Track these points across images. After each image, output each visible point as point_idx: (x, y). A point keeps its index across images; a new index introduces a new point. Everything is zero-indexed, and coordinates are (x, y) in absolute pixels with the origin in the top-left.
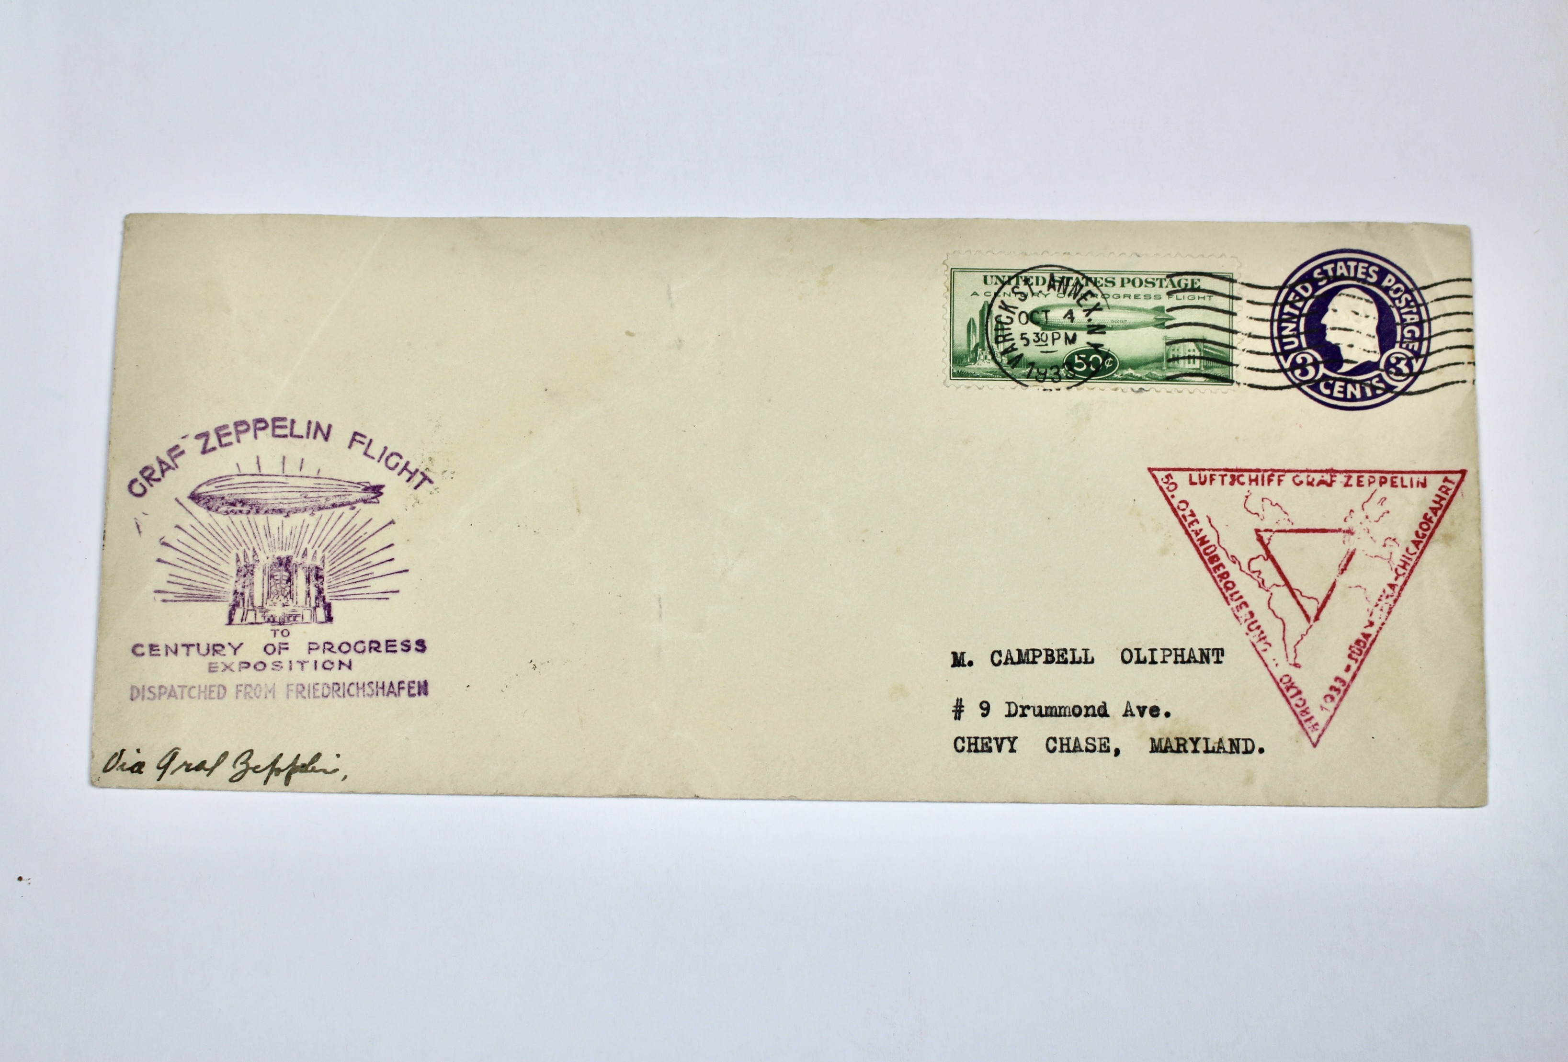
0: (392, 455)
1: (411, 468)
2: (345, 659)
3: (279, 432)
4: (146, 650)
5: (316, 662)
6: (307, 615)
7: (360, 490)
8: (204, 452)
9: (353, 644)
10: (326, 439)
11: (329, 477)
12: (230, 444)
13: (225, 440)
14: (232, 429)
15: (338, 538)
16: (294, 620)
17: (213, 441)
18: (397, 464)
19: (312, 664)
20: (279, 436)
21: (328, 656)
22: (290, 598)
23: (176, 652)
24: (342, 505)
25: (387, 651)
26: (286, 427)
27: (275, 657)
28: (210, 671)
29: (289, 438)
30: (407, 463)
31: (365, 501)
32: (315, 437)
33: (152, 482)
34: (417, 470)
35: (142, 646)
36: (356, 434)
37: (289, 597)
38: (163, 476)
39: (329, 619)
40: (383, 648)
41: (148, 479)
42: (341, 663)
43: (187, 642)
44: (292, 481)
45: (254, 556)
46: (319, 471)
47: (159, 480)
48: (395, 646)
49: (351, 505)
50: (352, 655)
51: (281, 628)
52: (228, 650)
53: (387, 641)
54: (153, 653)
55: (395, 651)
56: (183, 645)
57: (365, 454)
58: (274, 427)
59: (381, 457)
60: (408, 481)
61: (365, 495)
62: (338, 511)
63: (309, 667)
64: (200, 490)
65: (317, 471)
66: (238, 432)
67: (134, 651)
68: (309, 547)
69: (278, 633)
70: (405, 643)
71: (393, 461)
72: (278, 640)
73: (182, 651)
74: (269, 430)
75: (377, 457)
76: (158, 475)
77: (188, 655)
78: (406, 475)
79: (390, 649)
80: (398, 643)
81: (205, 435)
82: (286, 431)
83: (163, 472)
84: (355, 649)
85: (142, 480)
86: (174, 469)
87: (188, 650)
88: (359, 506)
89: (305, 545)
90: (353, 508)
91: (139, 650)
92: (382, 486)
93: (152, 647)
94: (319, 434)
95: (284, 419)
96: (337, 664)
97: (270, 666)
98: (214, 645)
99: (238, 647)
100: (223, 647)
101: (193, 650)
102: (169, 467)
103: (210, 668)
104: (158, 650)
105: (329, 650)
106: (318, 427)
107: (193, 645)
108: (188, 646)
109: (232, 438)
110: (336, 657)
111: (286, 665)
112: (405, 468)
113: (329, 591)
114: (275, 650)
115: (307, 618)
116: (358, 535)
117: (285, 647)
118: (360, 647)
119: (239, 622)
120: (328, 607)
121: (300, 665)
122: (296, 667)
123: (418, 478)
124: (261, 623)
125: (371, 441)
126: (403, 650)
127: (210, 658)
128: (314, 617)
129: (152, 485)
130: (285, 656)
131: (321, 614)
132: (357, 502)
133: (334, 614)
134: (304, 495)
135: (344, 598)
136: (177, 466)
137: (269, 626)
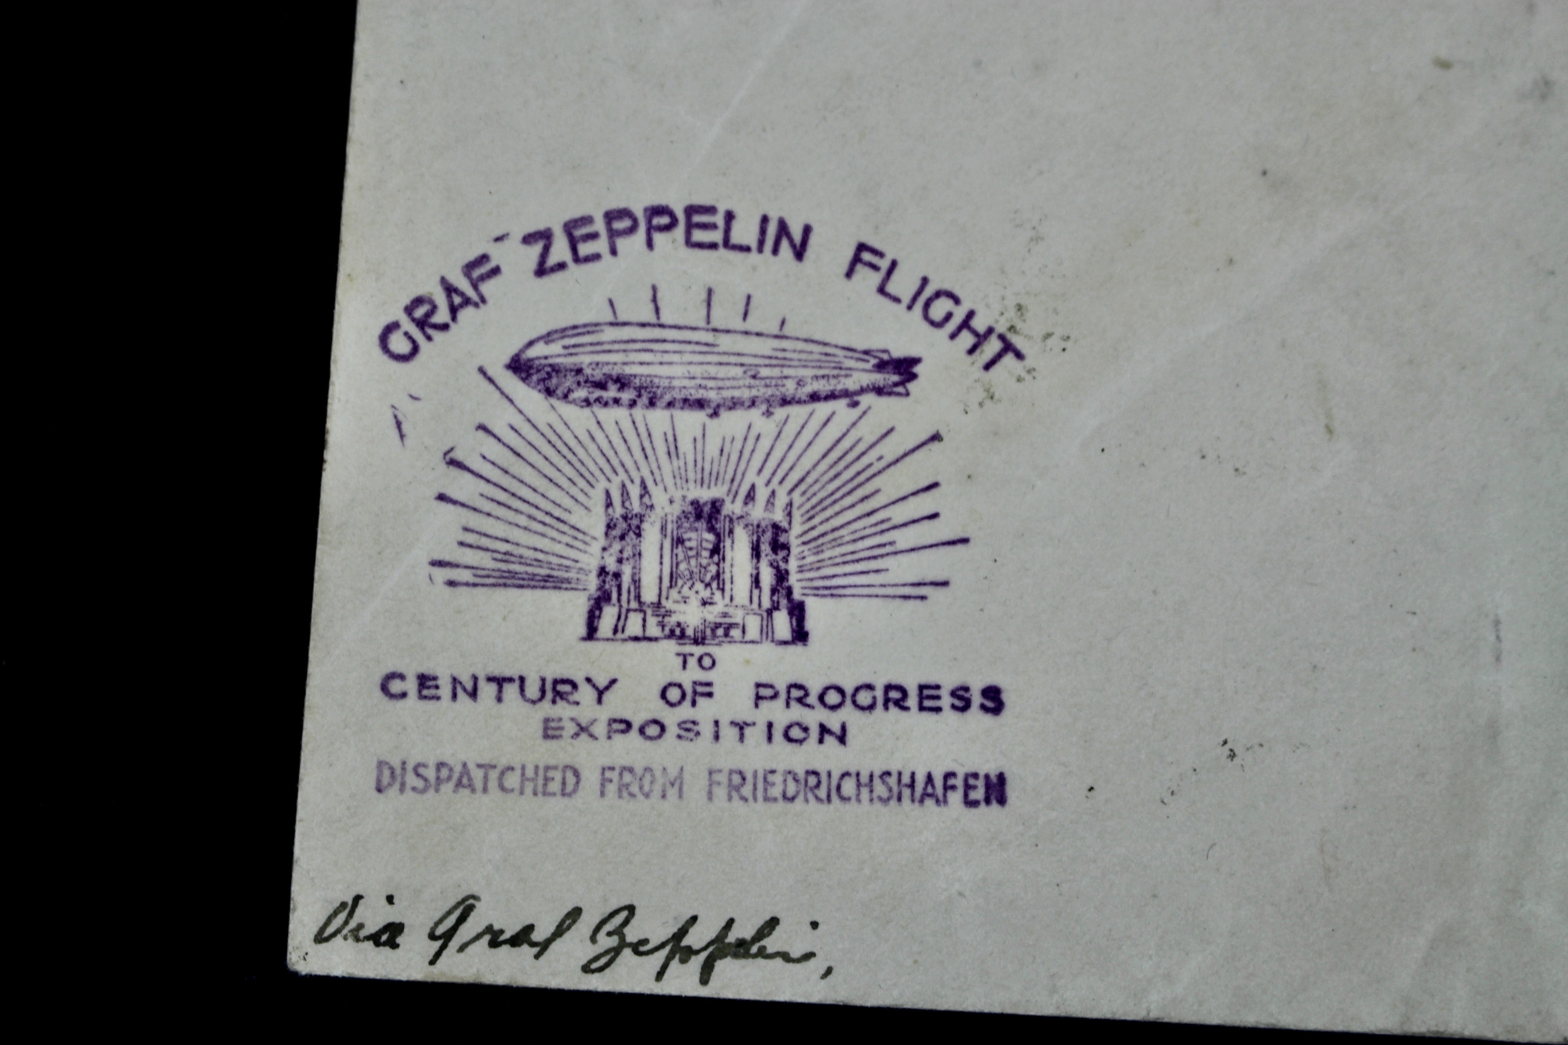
0: (938, 294)
1: (980, 324)
2: (834, 721)
3: (699, 236)
4: (411, 685)
5: (770, 725)
6: (753, 625)
7: (869, 366)
8: (541, 271)
9: (849, 691)
10: (799, 253)
11: (805, 336)
12: (596, 257)
13: (585, 249)
14: (599, 226)
15: (823, 466)
16: (726, 635)
17: (560, 251)
18: (949, 316)
19: (762, 728)
20: (700, 246)
21: (797, 713)
22: (718, 588)
23: (473, 694)
24: (832, 396)
25: (922, 708)
26: (714, 226)
27: (685, 711)
28: (546, 736)
29: (722, 251)
30: (971, 315)
31: (879, 391)
32: (775, 251)
33: (430, 331)
34: (990, 331)
35: (402, 677)
36: (862, 247)
37: (714, 585)
38: (454, 318)
39: (800, 635)
40: (912, 701)
41: (422, 324)
42: (824, 730)
43: (497, 672)
44: (725, 342)
45: (642, 497)
46: (783, 323)
47: (445, 327)
48: (938, 698)
49: (851, 397)
50: (848, 713)
51: (698, 650)
52: (586, 694)
53: (922, 688)
54: (425, 692)
55: (938, 710)
56: (490, 679)
57: (882, 290)
58: (690, 227)
59: (915, 299)
60: (971, 351)
61: (879, 378)
62: (823, 409)
63: (756, 735)
64: (532, 353)
65: (779, 322)
66: (613, 234)
67: (384, 688)
68: (760, 482)
69: (692, 662)
70: (961, 693)
71: (940, 308)
72: (690, 676)
73: (487, 691)
74: (680, 231)
75: (906, 299)
76: (442, 316)
77: (499, 699)
78: (966, 339)
79: (927, 703)
80: (945, 693)
81: (545, 236)
82: (716, 236)
83: (454, 311)
84: (854, 702)
85: (408, 325)
86: (476, 305)
87: (500, 691)
88: (867, 400)
89: (751, 477)
90: (855, 404)
91: (396, 686)
92: (916, 361)
93: (424, 681)
94: (785, 244)
95: (711, 210)
96: (814, 732)
97: (672, 730)
98: (556, 682)
99: (607, 688)
100: (575, 686)
101: (511, 691)
102: (467, 301)
103: (546, 729)
104: (437, 687)
105: (800, 700)
106: (783, 228)
107: (510, 680)
108: (500, 681)
109: (601, 245)
110: (814, 717)
111: (707, 730)
112: (966, 324)
113: (800, 576)
114: (684, 696)
115: (753, 631)
116: (865, 461)
117: (704, 691)
118: (864, 698)
119: (610, 634)
120: (798, 611)
121: (735, 731)
122: (729, 734)
123: (993, 346)
124: (656, 639)
125: (894, 264)
126: (954, 707)
127: (546, 708)
128: (767, 631)
129: (429, 338)
130: (705, 711)
131: (782, 623)
132: (862, 391)
133: (810, 624)
134: (752, 373)
135: (832, 592)
136: (483, 300)
137: (671, 647)
